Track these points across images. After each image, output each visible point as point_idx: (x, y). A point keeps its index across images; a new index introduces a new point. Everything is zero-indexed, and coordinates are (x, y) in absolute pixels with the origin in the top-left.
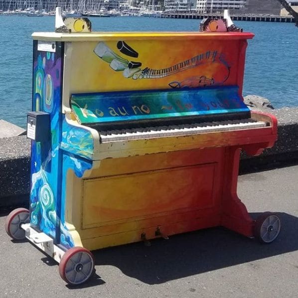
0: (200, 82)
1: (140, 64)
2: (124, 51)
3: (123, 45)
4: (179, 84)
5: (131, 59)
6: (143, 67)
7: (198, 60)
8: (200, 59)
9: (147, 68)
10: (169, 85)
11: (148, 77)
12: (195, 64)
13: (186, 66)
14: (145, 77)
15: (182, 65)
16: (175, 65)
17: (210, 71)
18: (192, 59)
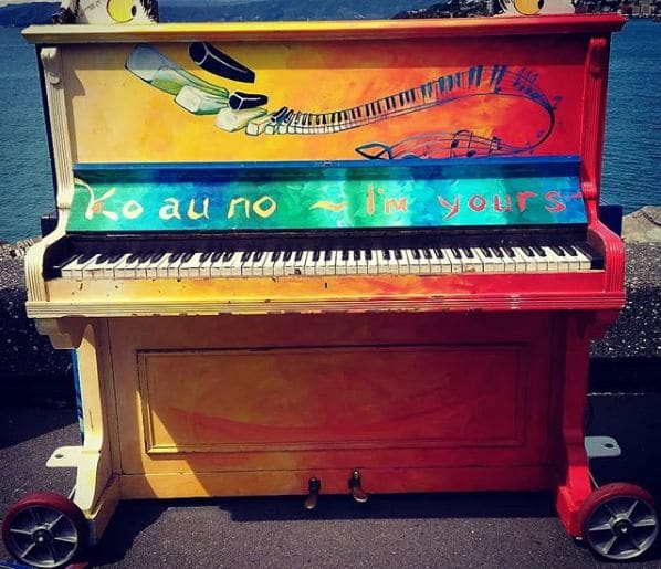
0: (454, 145)
1: (264, 100)
3: (208, 53)
4: (388, 150)
5: (235, 87)
6: (272, 106)
7: (442, 89)
8: (451, 87)
9: (285, 108)
10: (357, 150)
11: (291, 130)
12: (433, 100)
13: (407, 106)
14: (282, 129)
15: (390, 102)
16: (369, 102)
17: (486, 117)
18: (423, 87)
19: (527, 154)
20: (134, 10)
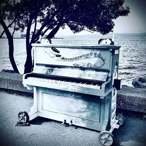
0: (88, 65)
1: (60, 56)
2: (54, 50)
3: (54, 48)
4: (78, 65)
5: (57, 54)
6: (62, 57)
7: (86, 56)
8: (88, 56)
9: (63, 57)
10: (73, 65)
11: (64, 61)
12: (85, 57)
13: (81, 58)
14: (63, 60)
15: (78, 57)
16: (75, 57)
17: (93, 61)
18: (83, 55)
19: (100, 68)
20: (48, 42)
